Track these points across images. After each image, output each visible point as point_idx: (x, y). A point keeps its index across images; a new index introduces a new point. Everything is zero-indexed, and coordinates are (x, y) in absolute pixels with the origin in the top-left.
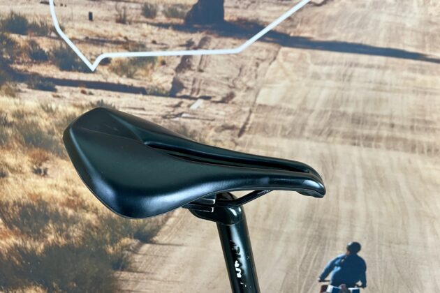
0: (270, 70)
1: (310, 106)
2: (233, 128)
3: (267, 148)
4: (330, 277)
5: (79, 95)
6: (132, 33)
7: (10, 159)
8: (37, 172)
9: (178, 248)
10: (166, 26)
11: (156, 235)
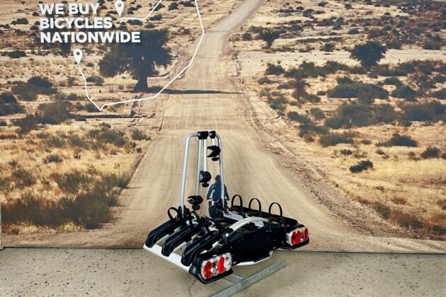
0: (167, 103)
1: (185, 115)
2: (156, 128)
3: (172, 135)
4: (211, 197)
5: (95, 121)
6: (115, 96)
7: (65, 153)
8: (76, 157)
9: (139, 189)
10: (127, 92)
11: (127, 184)
